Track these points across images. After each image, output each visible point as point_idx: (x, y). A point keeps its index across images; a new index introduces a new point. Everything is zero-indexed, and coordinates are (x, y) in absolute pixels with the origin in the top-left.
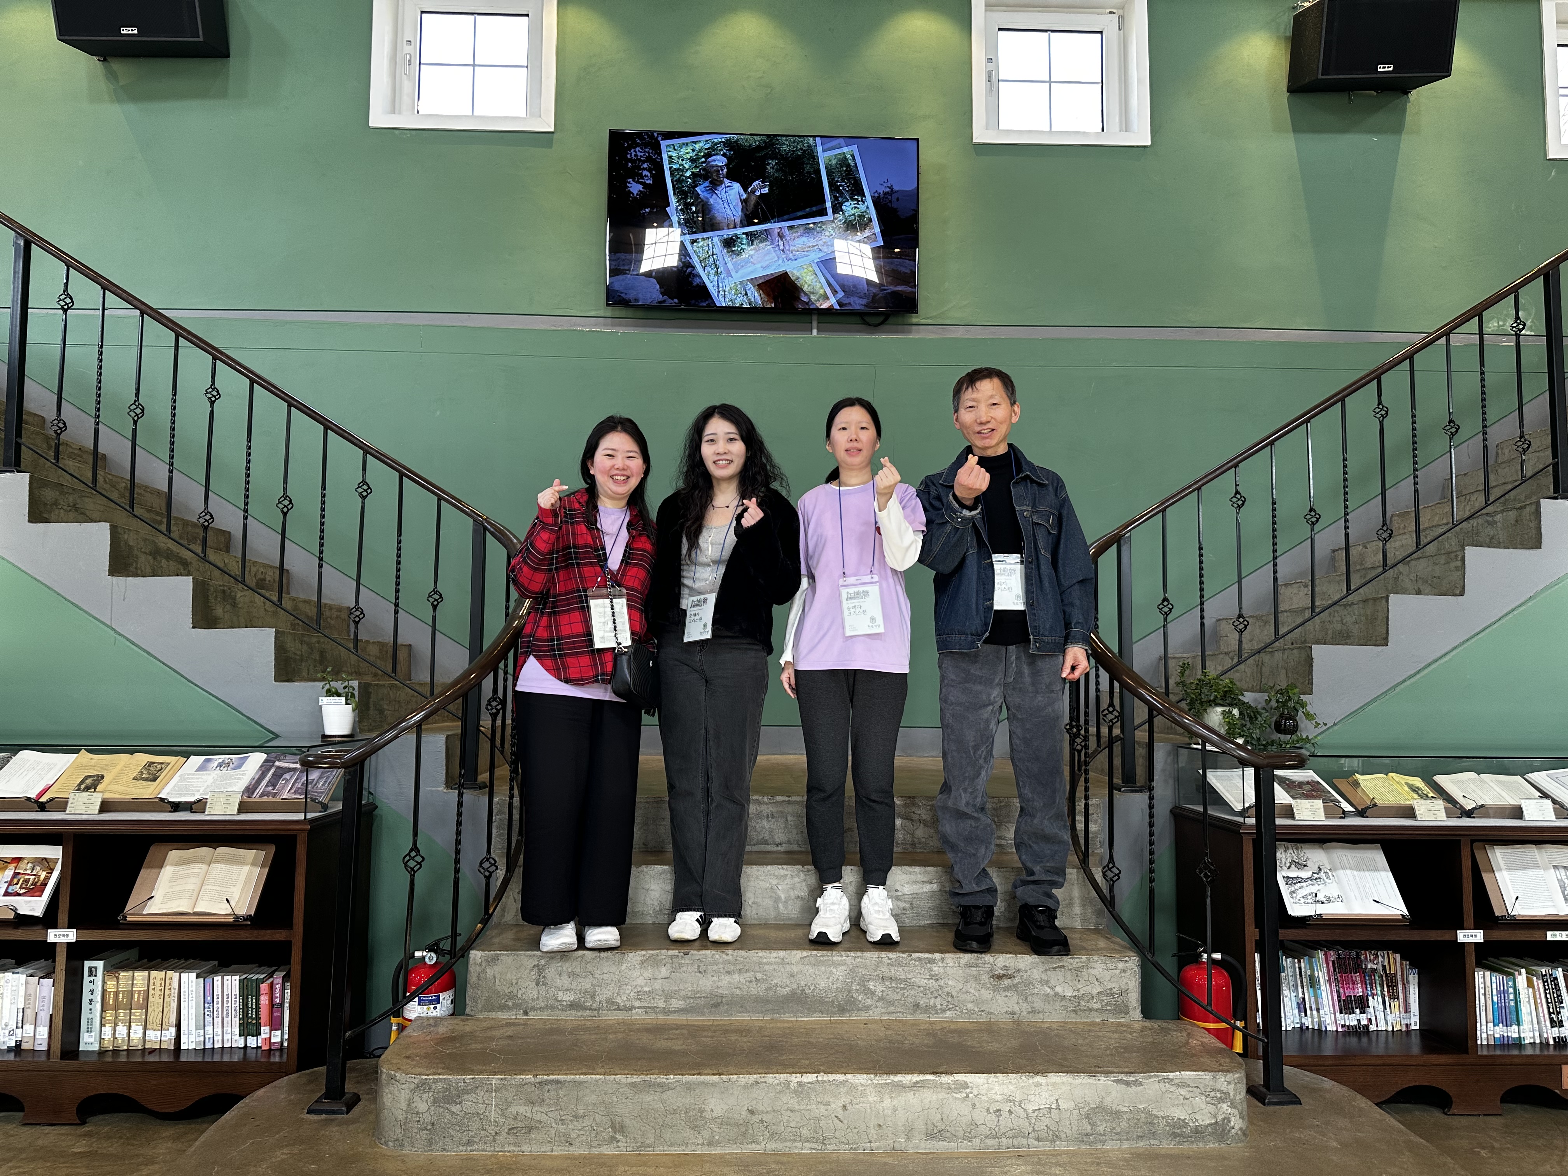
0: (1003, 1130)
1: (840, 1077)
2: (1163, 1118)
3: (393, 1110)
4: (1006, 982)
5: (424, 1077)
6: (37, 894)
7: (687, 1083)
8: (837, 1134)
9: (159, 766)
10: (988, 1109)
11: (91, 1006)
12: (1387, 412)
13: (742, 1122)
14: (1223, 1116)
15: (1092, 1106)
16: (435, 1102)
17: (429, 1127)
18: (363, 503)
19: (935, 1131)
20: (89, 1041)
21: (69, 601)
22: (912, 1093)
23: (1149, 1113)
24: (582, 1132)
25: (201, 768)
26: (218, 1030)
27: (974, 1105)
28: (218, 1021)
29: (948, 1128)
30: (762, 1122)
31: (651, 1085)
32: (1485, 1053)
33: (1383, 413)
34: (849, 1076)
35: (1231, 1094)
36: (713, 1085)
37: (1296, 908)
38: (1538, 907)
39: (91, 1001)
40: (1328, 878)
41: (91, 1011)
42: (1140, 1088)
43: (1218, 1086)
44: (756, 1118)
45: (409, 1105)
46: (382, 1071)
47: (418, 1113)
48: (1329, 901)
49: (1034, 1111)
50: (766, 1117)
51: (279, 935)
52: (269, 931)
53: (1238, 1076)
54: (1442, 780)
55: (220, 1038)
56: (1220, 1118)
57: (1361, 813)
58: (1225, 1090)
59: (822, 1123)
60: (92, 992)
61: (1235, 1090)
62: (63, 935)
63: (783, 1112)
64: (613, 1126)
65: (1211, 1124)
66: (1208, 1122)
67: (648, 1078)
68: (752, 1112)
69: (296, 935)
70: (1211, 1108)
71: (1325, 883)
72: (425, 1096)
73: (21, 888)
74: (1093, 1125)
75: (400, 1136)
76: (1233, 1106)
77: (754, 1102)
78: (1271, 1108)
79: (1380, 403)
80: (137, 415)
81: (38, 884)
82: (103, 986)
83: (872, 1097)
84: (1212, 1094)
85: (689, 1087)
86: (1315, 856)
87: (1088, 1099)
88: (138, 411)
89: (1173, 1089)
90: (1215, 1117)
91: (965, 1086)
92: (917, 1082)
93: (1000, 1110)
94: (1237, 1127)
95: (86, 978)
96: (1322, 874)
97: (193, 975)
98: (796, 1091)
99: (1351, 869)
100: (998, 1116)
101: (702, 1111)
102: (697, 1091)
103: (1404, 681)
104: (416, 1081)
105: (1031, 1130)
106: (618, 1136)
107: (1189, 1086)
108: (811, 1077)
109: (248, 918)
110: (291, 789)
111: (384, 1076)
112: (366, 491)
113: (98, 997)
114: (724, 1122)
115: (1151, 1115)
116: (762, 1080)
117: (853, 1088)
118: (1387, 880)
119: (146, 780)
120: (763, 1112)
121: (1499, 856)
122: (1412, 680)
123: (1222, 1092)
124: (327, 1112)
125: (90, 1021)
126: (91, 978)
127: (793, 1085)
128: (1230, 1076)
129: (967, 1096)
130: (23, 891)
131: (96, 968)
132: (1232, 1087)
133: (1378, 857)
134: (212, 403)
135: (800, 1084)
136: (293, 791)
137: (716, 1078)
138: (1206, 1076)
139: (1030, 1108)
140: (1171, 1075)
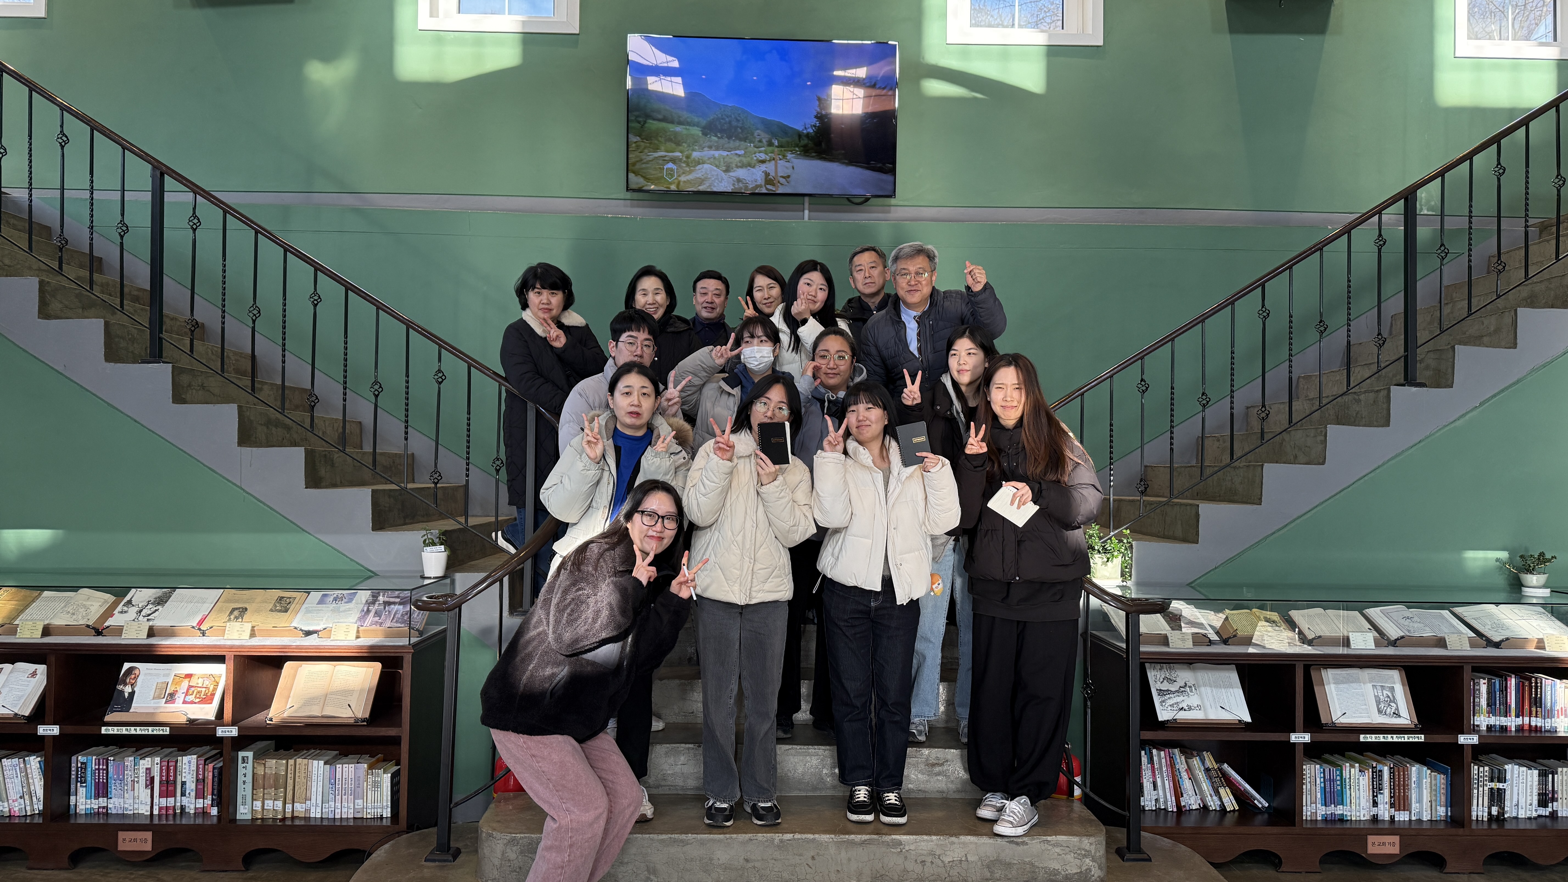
0: (927, 875)
1: (811, 836)
2: (1042, 868)
3: (491, 858)
4: (937, 769)
5: (514, 835)
6: (209, 702)
7: (701, 839)
8: (808, 877)
9: (288, 600)
10: (916, 861)
11: (244, 786)
12: (1268, 314)
13: (740, 867)
14: (1086, 867)
15: (991, 859)
16: (521, 852)
17: (518, 870)
18: (439, 388)
19: (878, 875)
20: (243, 812)
21: (207, 466)
22: (861, 848)
23: (1032, 865)
24: (626, 874)
25: (321, 602)
26: (338, 805)
27: (906, 858)
28: (338, 798)
29: (887, 873)
30: (754, 867)
31: (675, 841)
32: (1309, 826)
33: (1265, 314)
34: (817, 836)
35: (1093, 852)
36: (720, 841)
37: (1163, 715)
38: (1355, 717)
39: (244, 782)
40: (1191, 691)
41: (244, 788)
42: (1025, 847)
43: (1083, 846)
44: (750, 865)
45: (503, 855)
46: (482, 831)
47: (509, 860)
48: (1190, 708)
49: (949, 862)
50: (757, 864)
51: (392, 732)
52: (384, 729)
53: (1102, 838)
54: (1295, 614)
55: (339, 811)
56: (1084, 868)
57: (1225, 642)
58: (1088, 849)
59: (797, 869)
60: (245, 775)
61: (1096, 849)
62: (228, 731)
63: (769, 861)
64: (648, 870)
65: (1077, 873)
66: (1075, 871)
67: (673, 836)
68: (747, 860)
69: (404, 731)
70: (1078, 862)
71: (1188, 695)
72: (514, 848)
73: (195, 697)
74: (992, 873)
75: (497, 876)
76: (1093, 860)
77: (749, 854)
78: (1127, 864)
79: (1263, 306)
80: (255, 315)
81: (209, 694)
82: (253, 771)
83: (832, 850)
84: (1079, 852)
85: (702, 843)
86: (1184, 675)
87: (988, 854)
88: (255, 312)
89: (1050, 847)
90: (1080, 867)
91: (900, 843)
92: (865, 841)
93: (924, 861)
94: (1096, 875)
95: (240, 765)
96: (1188, 689)
97: (322, 763)
98: (778, 846)
99: (1211, 686)
100: (923, 866)
101: (711, 859)
102: (708, 845)
103: (1274, 533)
104: (508, 838)
105: (947, 875)
106: (652, 877)
107: (1062, 846)
108: (789, 836)
109: (363, 720)
110: (393, 619)
111: (484, 835)
112: (441, 377)
113: (249, 779)
114: (726, 868)
115: (1034, 866)
116: (755, 838)
117: (820, 844)
118: (1238, 695)
119: (280, 611)
120: (755, 861)
121: (1329, 675)
122: (1281, 532)
123: (1086, 850)
124: (439, 861)
125: (244, 797)
126: (244, 765)
127: (776, 841)
128: (1092, 839)
129: (901, 851)
130: (198, 700)
131: (247, 757)
132: (1093, 847)
133: (1233, 676)
134: (315, 306)
135: (781, 841)
136: (395, 621)
137: (722, 836)
138: (1075, 839)
139: (947, 860)
140: (1049, 838)
